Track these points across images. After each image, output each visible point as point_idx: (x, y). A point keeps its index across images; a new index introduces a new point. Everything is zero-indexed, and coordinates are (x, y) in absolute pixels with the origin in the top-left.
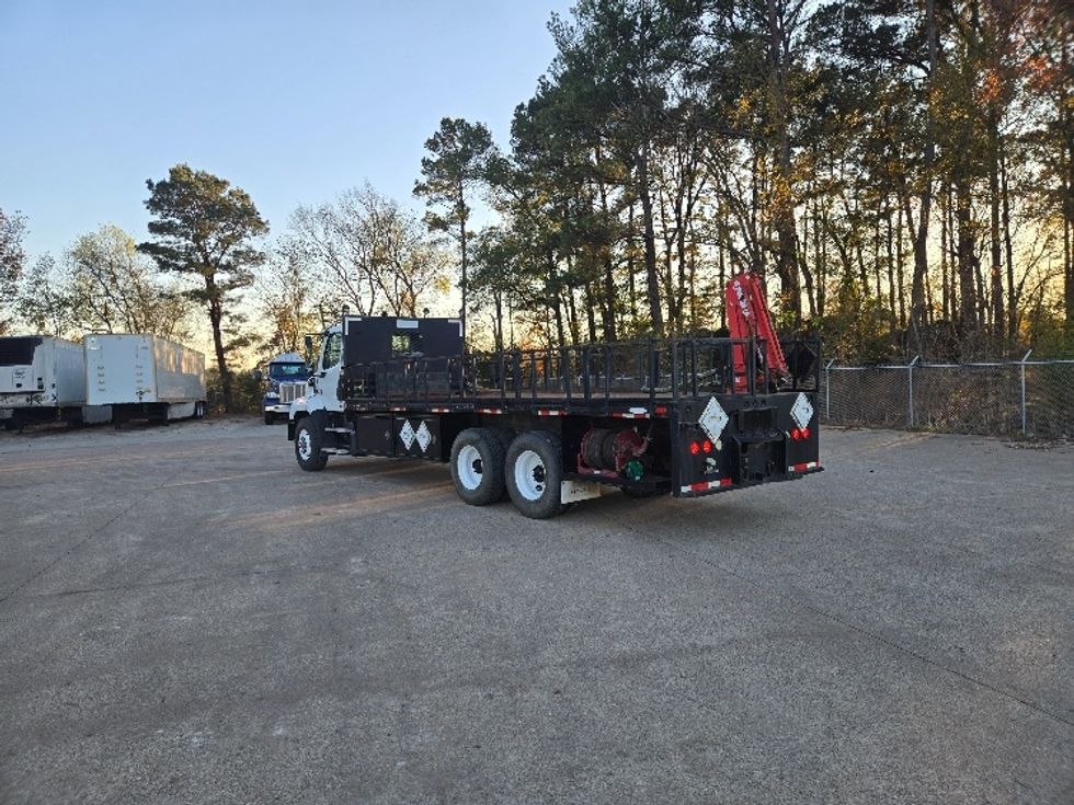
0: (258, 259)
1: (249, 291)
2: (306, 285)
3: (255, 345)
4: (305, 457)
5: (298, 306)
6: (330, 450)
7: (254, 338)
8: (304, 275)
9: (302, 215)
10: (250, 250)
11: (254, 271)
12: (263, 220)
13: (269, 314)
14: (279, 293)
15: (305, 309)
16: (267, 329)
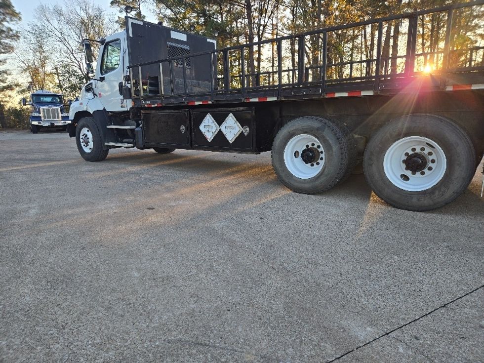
0: (16, 37)
1: (11, 55)
2: (47, 54)
3: (18, 89)
4: (87, 150)
5: (43, 66)
6: (112, 144)
7: (17, 85)
8: (46, 48)
9: (43, 10)
10: (10, 29)
11: (13, 43)
12: (17, 12)
13: (25, 70)
14: (32, 58)
15: (49, 68)
16: (24, 80)
